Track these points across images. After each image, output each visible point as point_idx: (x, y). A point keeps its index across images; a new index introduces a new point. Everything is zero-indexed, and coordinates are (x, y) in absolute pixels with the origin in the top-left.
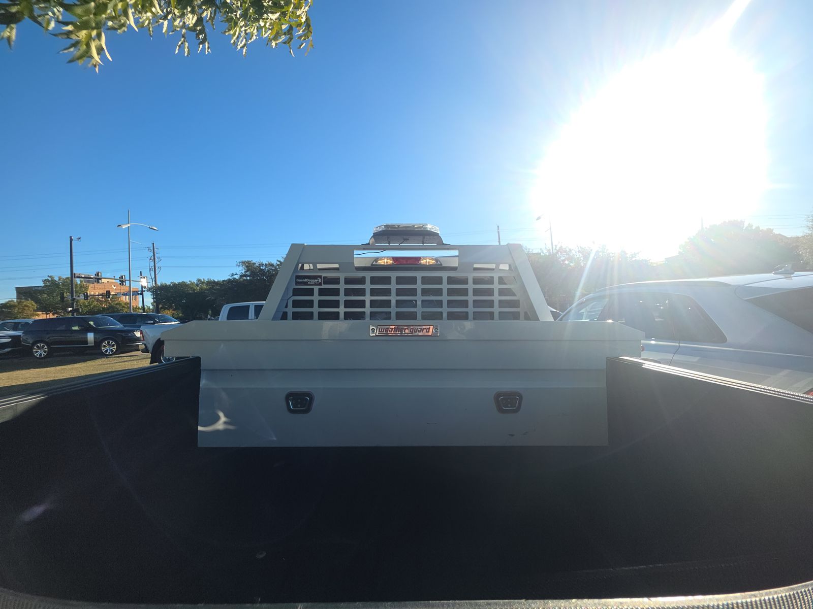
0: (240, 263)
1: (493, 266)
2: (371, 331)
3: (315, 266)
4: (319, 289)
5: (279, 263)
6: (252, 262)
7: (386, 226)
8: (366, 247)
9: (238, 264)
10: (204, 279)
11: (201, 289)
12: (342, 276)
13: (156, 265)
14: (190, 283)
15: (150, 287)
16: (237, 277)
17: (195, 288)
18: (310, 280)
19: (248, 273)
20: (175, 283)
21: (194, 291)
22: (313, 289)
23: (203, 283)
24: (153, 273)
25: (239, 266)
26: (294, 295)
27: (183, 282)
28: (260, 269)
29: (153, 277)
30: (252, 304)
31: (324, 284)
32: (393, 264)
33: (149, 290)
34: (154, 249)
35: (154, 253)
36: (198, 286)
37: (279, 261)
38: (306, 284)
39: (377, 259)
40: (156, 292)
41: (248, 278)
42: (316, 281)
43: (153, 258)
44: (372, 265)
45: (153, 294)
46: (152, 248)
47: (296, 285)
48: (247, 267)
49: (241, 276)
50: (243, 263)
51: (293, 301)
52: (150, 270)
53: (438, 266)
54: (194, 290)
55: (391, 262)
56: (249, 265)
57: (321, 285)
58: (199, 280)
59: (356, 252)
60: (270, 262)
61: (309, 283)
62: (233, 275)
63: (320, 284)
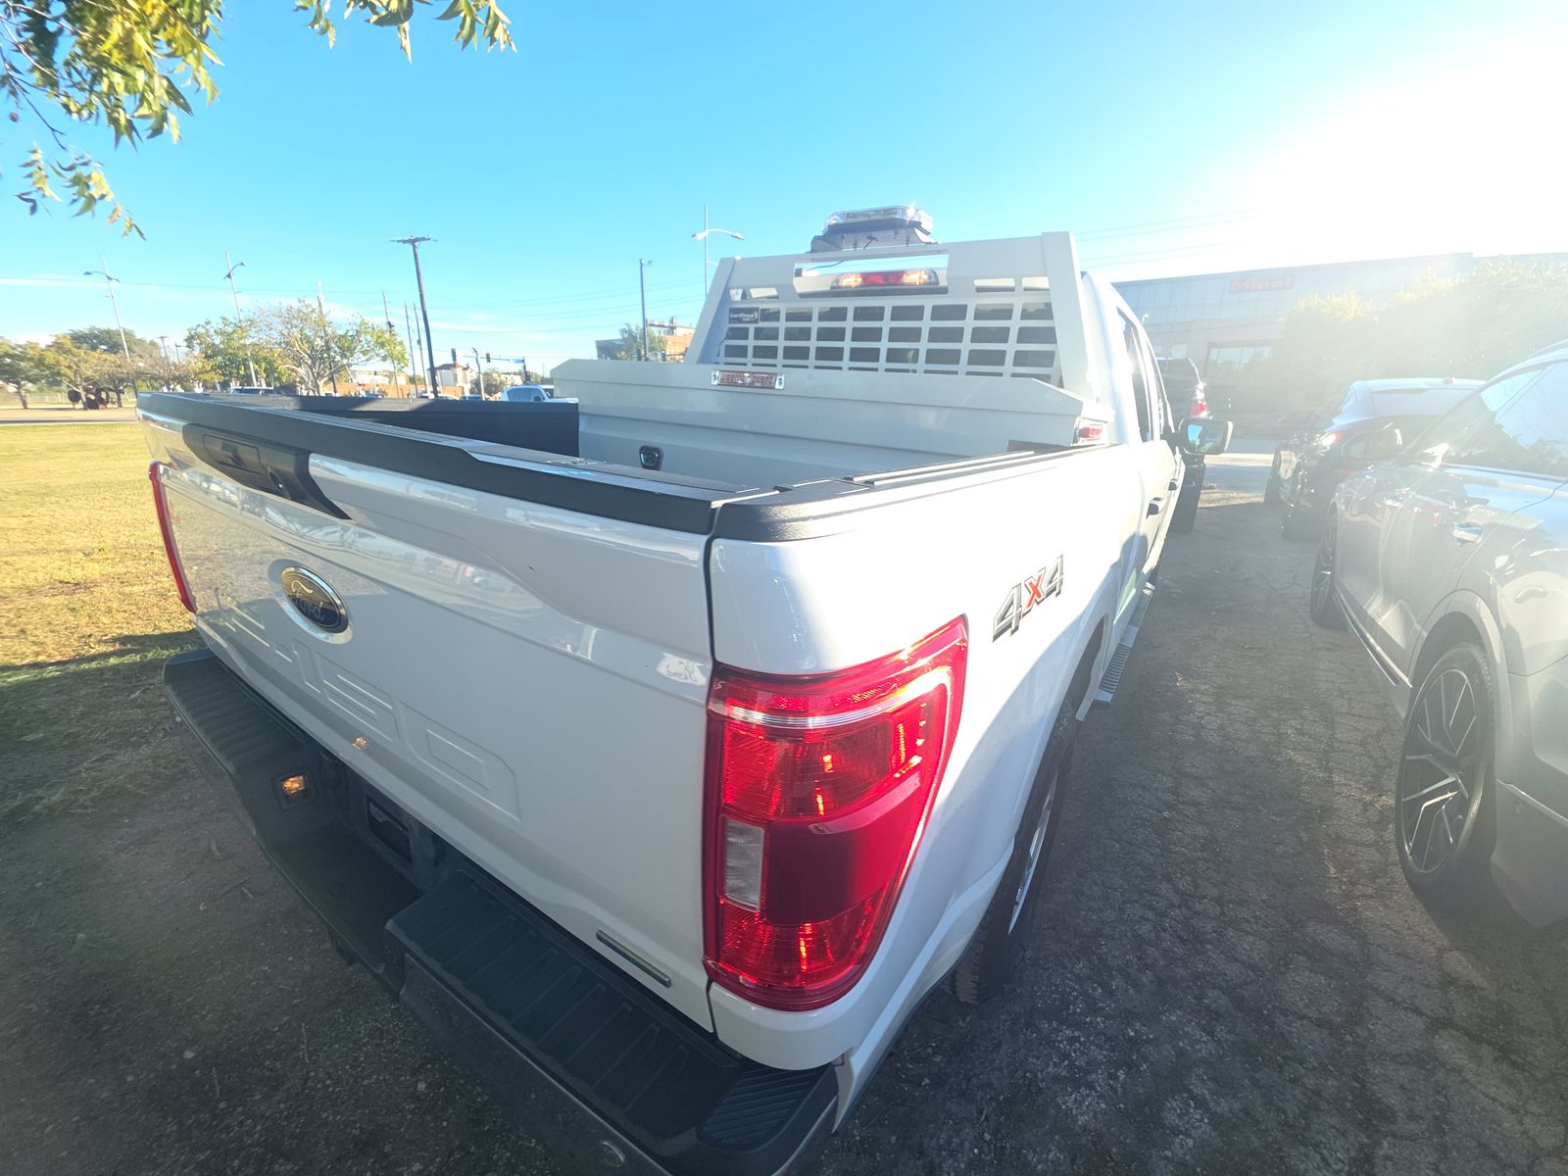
1: (1009, 282)
4: (756, 329)
12: (783, 308)
18: (744, 316)
22: (748, 329)
26: (728, 337)
31: (762, 320)
32: (862, 285)
38: (741, 321)
39: (837, 278)
42: (751, 316)
44: (832, 288)
47: (730, 322)
51: (727, 346)
55: (859, 281)
61: (744, 319)
63: (756, 322)
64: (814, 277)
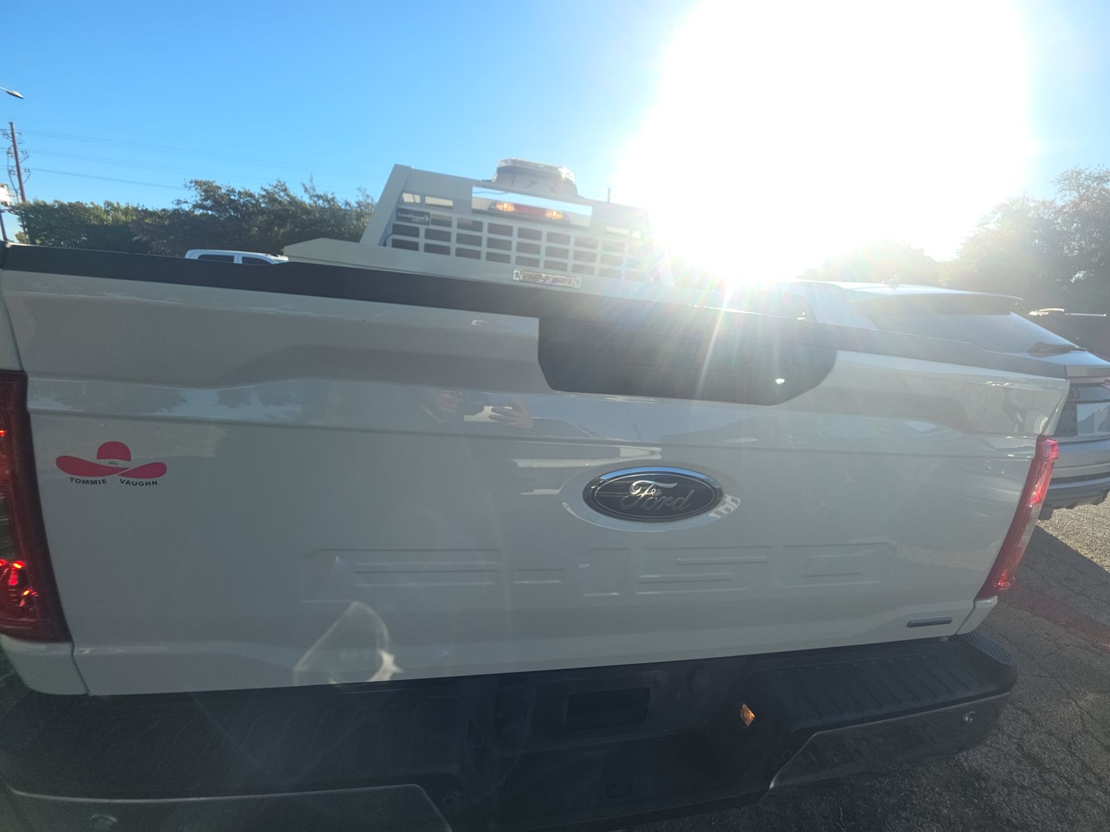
0: (191, 182)
2: (514, 275)
3: (423, 199)
4: (426, 230)
5: (264, 193)
6: (215, 184)
7: (515, 161)
8: (487, 184)
9: (189, 185)
10: (118, 204)
11: (116, 220)
12: (455, 218)
13: (21, 165)
14: (92, 206)
15: (13, 204)
16: (186, 207)
17: (105, 217)
18: (414, 217)
19: (209, 203)
20: (63, 203)
21: (103, 222)
22: (418, 228)
23: (116, 209)
24: (15, 179)
25: (190, 188)
26: (394, 232)
27: (78, 202)
28: (230, 199)
29: (17, 186)
30: (238, 254)
31: (432, 224)
32: (513, 212)
33: (13, 209)
34: (13, 134)
35: (14, 141)
36: (108, 214)
37: (265, 190)
38: (409, 220)
39: (495, 203)
40: (27, 215)
41: (210, 212)
42: (422, 218)
43: (12, 151)
44: (490, 208)
45: (22, 219)
46: (9, 132)
47: (397, 220)
48: (205, 191)
49: (195, 206)
50: (198, 183)
51: (394, 240)
52: (10, 172)
53: (565, 223)
54: (102, 220)
55: (511, 209)
56: (209, 190)
57: (428, 225)
58: (108, 204)
59: (475, 189)
60: (247, 189)
61: (413, 220)
62: (179, 202)
63: (427, 223)
64: (481, 196)
